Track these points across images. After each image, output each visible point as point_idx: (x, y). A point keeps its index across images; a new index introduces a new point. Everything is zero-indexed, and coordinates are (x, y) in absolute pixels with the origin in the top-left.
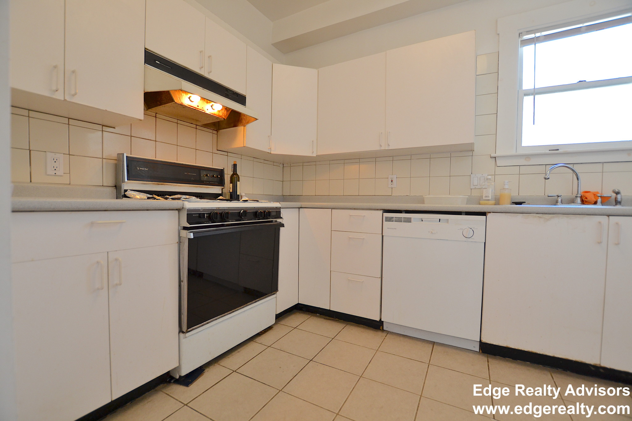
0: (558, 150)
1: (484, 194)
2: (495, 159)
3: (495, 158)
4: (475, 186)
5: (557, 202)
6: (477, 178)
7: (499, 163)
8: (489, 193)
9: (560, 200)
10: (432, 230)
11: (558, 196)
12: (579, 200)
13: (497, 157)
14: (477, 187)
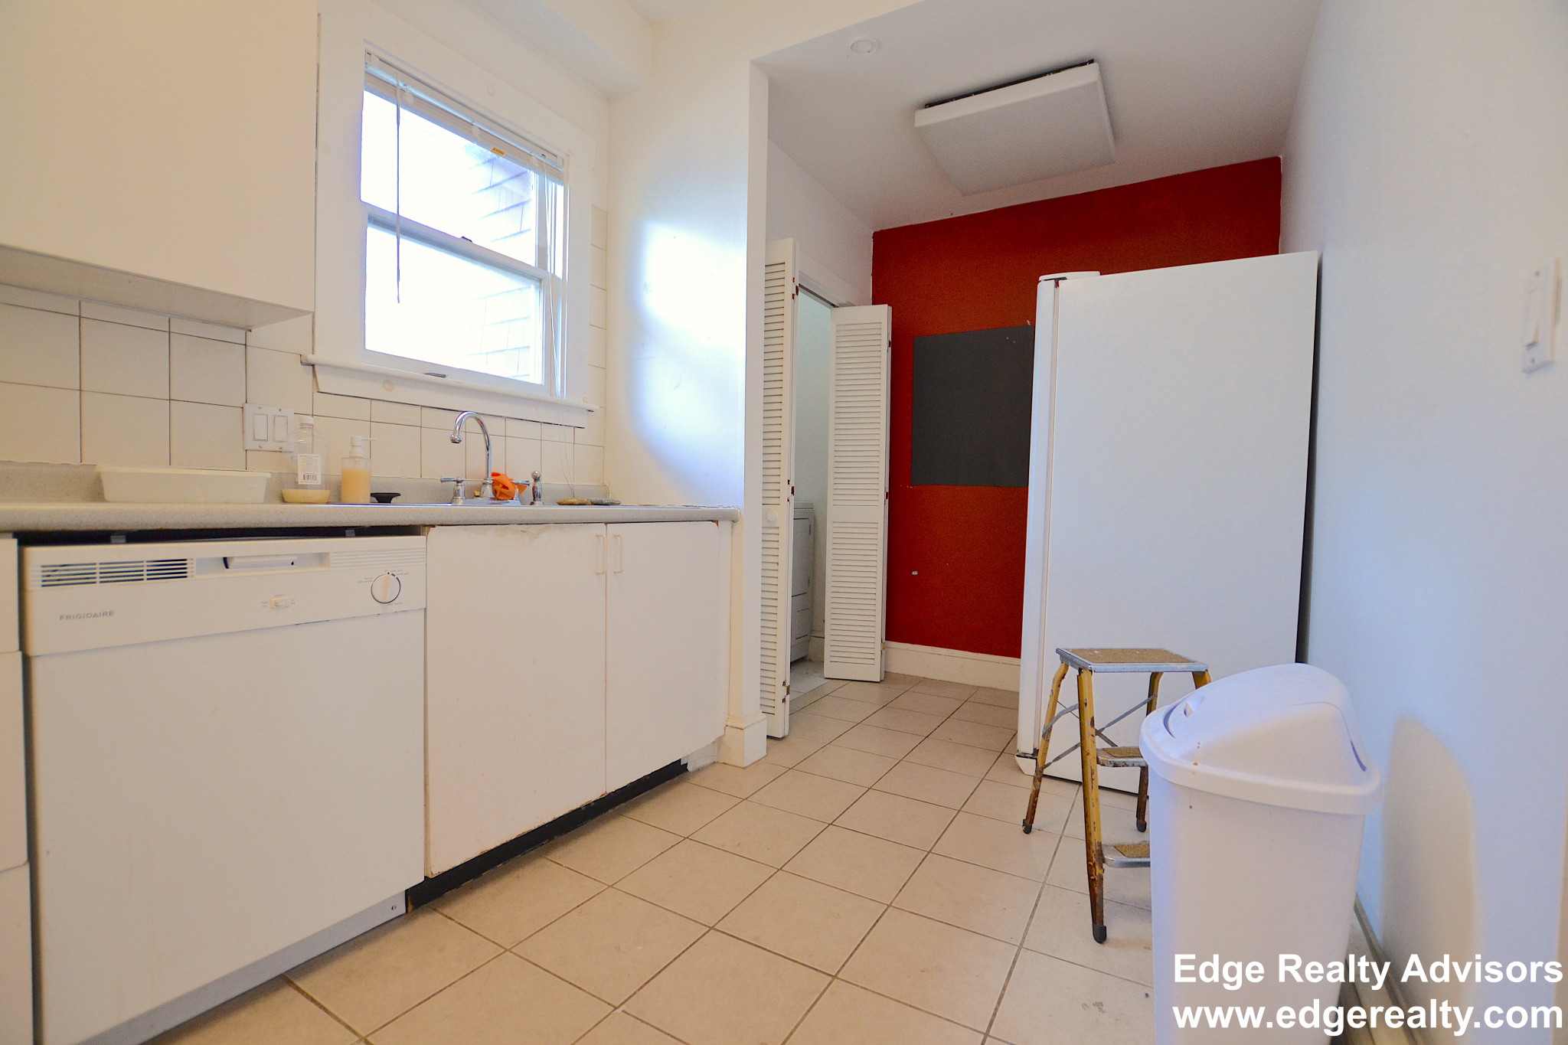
0: (444, 376)
1: (300, 469)
2: (314, 371)
3: (313, 365)
4: (262, 443)
5: (456, 494)
6: (265, 417)
7: (325, 381)
8: (313, 468)
9: (461, 489)
10: (276, 596)
11: (458, 482)
12: (489, 490)
13: (320, 365)
14: (266, 446)
